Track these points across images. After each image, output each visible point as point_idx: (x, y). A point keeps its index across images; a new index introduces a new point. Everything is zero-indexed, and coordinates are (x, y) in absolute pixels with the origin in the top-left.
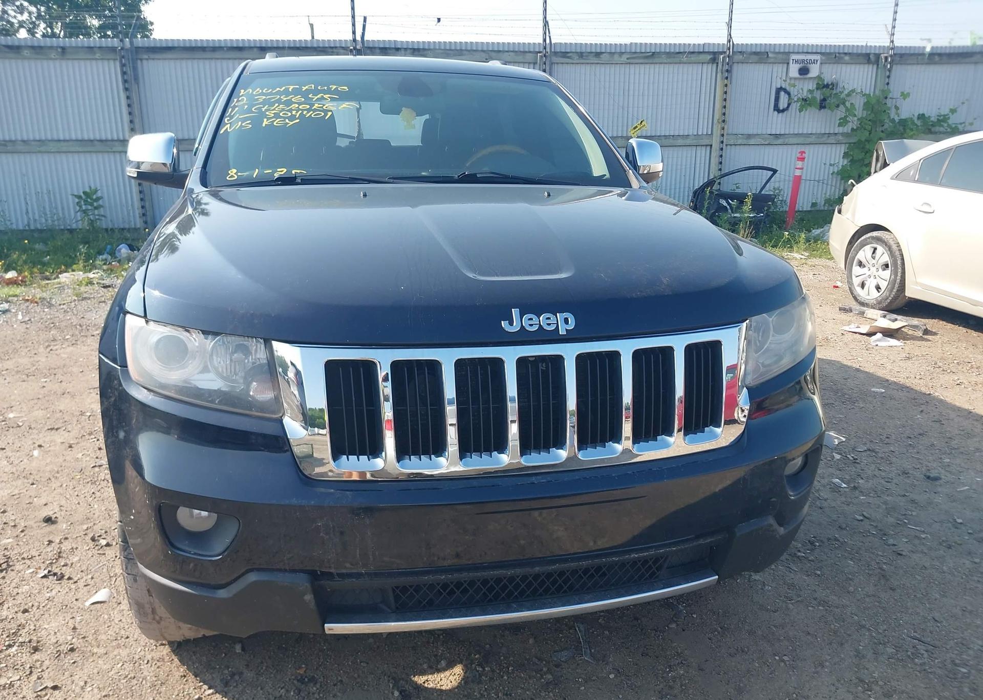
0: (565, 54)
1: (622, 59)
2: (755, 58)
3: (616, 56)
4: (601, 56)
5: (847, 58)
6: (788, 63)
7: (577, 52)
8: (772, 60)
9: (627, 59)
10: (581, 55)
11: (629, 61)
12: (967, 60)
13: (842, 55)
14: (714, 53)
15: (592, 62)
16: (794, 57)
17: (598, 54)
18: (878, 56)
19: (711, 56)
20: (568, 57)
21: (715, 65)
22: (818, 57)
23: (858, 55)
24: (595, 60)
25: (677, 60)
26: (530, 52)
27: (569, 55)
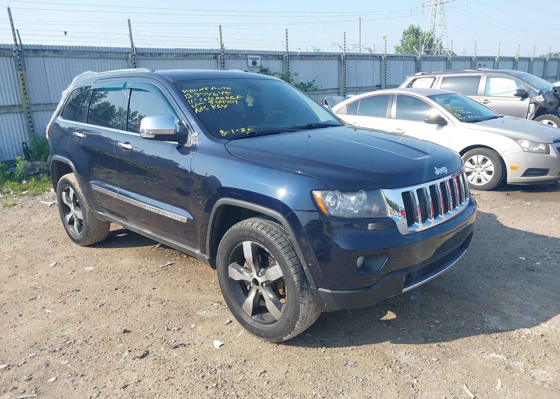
0: (143, 54)
1: (173, 57)
2: (233, 57)
3: (169, 56)
4: (162, 55)
5: (270, 57)
6: (247, 59)
7: (149, 53)
8: (240, 58)
9: (175, 57)
10: (151, 54)
11: (176, 58)
12: (314, 58)
13: (269, 56)
14: (215, 54)
15: (157, 58)
16: (249, 56)
17: (160, 54)
18: (282, 56)
19: (214, 56)
20: (145, 56)
21: (216, 60)
22: (259, 57)
23: (275, 56)
24: (159, 57)
25: (199, 57)
26: (124, 53)
27: (145, 55)
